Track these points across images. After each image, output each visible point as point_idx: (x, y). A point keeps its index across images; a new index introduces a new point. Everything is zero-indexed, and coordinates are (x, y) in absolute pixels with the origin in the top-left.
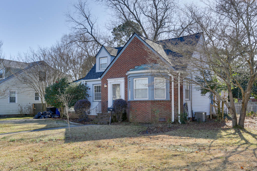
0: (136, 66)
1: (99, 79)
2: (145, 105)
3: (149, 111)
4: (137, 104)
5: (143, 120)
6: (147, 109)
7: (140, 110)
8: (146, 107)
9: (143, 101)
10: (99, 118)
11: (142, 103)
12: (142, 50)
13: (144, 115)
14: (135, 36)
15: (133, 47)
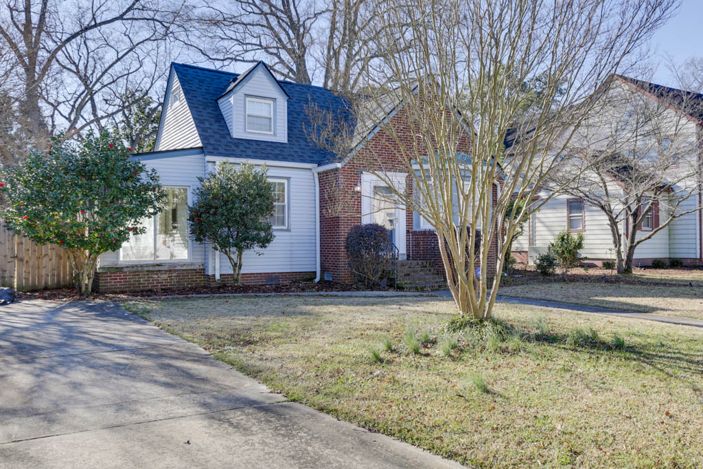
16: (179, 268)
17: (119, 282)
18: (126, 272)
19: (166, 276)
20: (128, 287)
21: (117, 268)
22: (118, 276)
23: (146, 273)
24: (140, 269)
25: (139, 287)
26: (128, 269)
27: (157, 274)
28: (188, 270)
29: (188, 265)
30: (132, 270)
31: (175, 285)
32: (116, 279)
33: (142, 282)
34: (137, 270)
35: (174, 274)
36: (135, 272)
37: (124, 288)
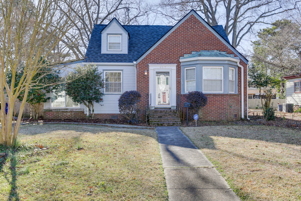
0: (193, 51)
1: (135, 62)
2: (221, 99)
3: (226, 107)
4: (210, 97)
5: (218, 118)
6: (224, 104)
7: (214, 106)
8: (223, 101)
9: (219, 94)
10: (154, 117)
11: (217, 98)
12: (202, 33)
13: (220, 111)
14: (192, 14)
15: (188, 28)
16: (75, 110)
17: (51, 116)
18: (53, 112)
19: (69, 114)
20: (54, 118)
21: (50, 110)
22: (51, 113)
23: (61, 112)
24: (59, 111)
25: (59, 118)
26: (54, 110)
27: (66, 113)
28: (79, 111)
29: (79, 109)
30: (55, 111)
31: (73, 118)
32: (50, 114)
33: (60, 116)
34: (58, 111)
35: (73, 113)
36: (57, 112)
37: (53, 118)
